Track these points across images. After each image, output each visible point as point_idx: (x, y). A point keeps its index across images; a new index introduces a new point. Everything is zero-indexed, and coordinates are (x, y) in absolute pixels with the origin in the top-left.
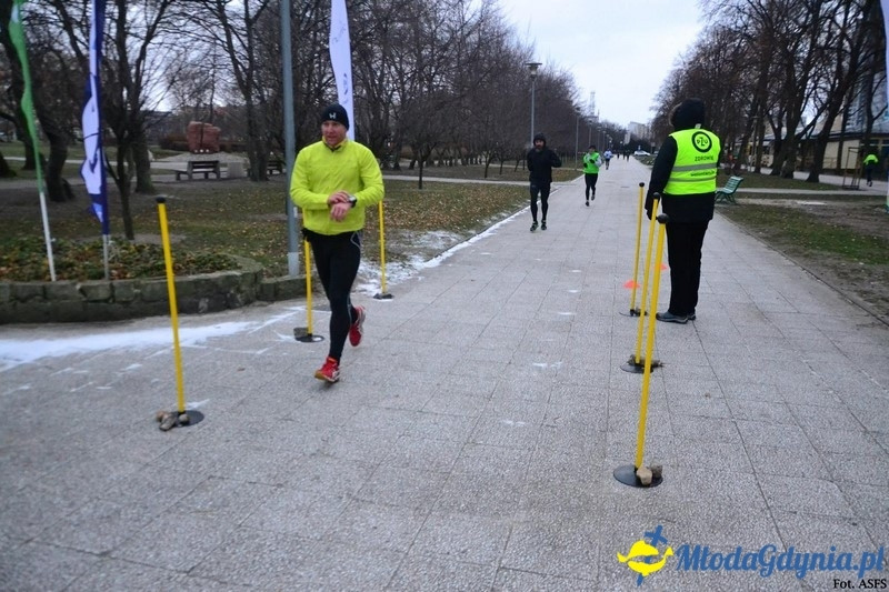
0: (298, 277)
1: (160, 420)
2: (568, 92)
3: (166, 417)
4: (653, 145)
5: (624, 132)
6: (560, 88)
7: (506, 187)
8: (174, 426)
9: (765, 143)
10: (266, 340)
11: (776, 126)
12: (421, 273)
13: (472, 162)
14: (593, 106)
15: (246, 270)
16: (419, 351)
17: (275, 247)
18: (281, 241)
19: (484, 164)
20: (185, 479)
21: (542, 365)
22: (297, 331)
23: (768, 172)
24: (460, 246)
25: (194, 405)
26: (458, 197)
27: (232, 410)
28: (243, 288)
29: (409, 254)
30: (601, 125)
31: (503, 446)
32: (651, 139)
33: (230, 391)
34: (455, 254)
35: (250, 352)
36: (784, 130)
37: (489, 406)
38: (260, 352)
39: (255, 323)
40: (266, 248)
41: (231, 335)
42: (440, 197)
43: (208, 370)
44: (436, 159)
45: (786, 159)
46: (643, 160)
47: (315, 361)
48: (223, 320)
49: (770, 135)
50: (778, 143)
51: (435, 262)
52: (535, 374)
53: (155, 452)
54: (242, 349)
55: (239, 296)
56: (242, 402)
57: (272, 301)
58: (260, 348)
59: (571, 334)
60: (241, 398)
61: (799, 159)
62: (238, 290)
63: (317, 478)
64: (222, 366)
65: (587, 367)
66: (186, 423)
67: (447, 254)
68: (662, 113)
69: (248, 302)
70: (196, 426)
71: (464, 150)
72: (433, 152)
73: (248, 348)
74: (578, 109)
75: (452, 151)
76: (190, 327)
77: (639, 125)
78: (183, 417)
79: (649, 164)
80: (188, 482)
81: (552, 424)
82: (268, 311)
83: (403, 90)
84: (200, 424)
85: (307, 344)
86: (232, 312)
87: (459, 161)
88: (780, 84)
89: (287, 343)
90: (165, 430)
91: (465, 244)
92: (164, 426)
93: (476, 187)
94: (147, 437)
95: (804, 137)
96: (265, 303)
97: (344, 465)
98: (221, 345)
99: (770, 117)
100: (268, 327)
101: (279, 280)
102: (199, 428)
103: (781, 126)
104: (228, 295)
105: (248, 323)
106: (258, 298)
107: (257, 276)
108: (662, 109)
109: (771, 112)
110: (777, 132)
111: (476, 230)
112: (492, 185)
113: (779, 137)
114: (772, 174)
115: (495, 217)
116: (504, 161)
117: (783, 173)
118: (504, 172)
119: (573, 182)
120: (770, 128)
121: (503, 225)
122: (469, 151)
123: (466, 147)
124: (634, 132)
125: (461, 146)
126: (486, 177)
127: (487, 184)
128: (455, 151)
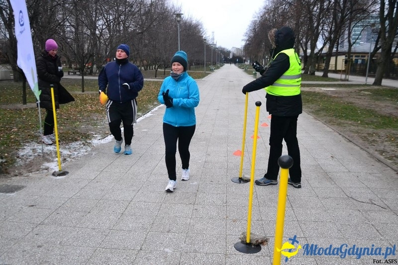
4: (244, 58)
5: (229, 52)
13: (149, 69)
30: (218, 49)
32: (243, 55)
36: (309, 51)
45: (310, 65)
61: (317, 66)
68: (248, 42)
77: (237, 48)
79: (243, 68)
88: (305, 28)
93: (149, 84)
95: (319, 55)
99: (301, 44)
103: (306, 49)
108: (248, 40)
109: (301, 42)
110: (305, 52)
111: (143, 113)
112: (158, 82)
113: (306, 54)
114: (304, 73)
115: (156, 103)
116: (165, 68)
117: (310, 72)
118: (166, 74)
119: (203, 79)
120: (301, 50)
121: (160, 108)
122: (148, 62)
123: (146, 60)
124: (235, 52)
125: (144, 60)
126: (156, 77)
127: (156, 81)
128: (140, 62)
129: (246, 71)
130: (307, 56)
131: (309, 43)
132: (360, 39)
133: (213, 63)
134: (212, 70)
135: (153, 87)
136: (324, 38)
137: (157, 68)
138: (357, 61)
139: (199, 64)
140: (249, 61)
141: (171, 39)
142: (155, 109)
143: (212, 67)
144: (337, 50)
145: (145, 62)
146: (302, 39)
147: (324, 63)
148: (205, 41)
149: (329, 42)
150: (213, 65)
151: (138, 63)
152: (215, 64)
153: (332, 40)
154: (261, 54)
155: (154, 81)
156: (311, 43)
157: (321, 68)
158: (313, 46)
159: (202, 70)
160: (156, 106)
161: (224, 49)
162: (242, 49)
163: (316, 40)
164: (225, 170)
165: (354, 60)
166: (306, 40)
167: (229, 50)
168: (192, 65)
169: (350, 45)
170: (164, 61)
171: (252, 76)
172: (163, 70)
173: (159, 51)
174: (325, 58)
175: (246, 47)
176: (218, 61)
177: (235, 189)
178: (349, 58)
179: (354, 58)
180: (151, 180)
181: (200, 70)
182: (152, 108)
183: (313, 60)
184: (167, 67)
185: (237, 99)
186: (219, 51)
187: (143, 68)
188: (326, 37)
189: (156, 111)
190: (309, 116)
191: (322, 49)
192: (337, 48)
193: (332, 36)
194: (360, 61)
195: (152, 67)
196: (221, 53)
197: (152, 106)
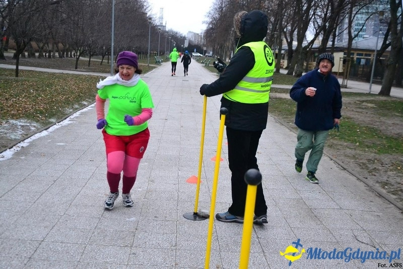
4: (205, 49)
5: (184, 39)
9: (283, 52)
11: (289, 40)
14: (161, 18)
23: (285, 72)
30: (168, 32)
32: (203, 44)
36: (295, 43)
45: (297, 63)
46: (198, 60)
49: (285, 45)
50: (290, 51)
61: (305, 64)
68: (211, 26)
77: (195, 34)
79: (202, 63)
91: (44, 133)
95: (308, 49)
99: (285, 33)
103: (292, 40)
108: (211, 23)
109: (285, 30)
110: (290, 44)
111: (58, 118)
112: (79, 75)
113: (292, 47)
114: (288, 74)
117: (295, 73)
118: (91, 64)
120: (285, 41)
121: (82, 114)
122: (65, 46)
123: (62, 43)
124: (191, 39)
125: (59, 42)
126: (76, 68)
127: (77, 75)
128: (53, 45)
129: (207, 66)
130: (292, 50)
131: (296, 33)
132: (365, 31)
133: (160, 52)
134: (158, 63)
135: (73, 83)
136: (316, 26)
137: (79, 56)
138: (359, 60)
139: (140, 53)
140: (211, 53)
142: (75, 115)
143: (158, 58)
144: (333, 44)
145: (60, 45)
146: (286, 26)
147: (314, 61)
148: (150, 21)
149: (322, 32)
150: (160, 55)
151: (50, 46)
152: (163, 54)
153: (327, 30)
154: (229, 44)
155: (73, 74)
156: (299, 32)
157: (310, 67)
158: (301, 37)
159: (147, 63)
160: (76, 110)
161: (177, 33)
162: (203, 35)
163: (305, 29)
164: (175, 203)
165: (355, 59)
166: (292, 28)
167: (183, 35)
169: (351, 39)
170: (89, 46)
171: (215, 74)
172: (87, 59)
173: (83, 30)
174: (316, 54)
175: (209, 33)
176: (167, 50)
177: (189, 228)
178: (348, 56)
179: (355, 57)
180: (71, 213)
181: (141, 62)
182: (71, 114)
183: (300, 56)
184: (93, 55)
185: (193, 106)
186: (169, 35)
187: (57, 54)
188: (318, 25)
189: (77, 117)
190: (292, 133)
191: (313, 42)
192: (333, 42)
193: (327, 24)
194: (363, 62)
195: (71, 53)
196: (171, 39)
197: (71, 110)
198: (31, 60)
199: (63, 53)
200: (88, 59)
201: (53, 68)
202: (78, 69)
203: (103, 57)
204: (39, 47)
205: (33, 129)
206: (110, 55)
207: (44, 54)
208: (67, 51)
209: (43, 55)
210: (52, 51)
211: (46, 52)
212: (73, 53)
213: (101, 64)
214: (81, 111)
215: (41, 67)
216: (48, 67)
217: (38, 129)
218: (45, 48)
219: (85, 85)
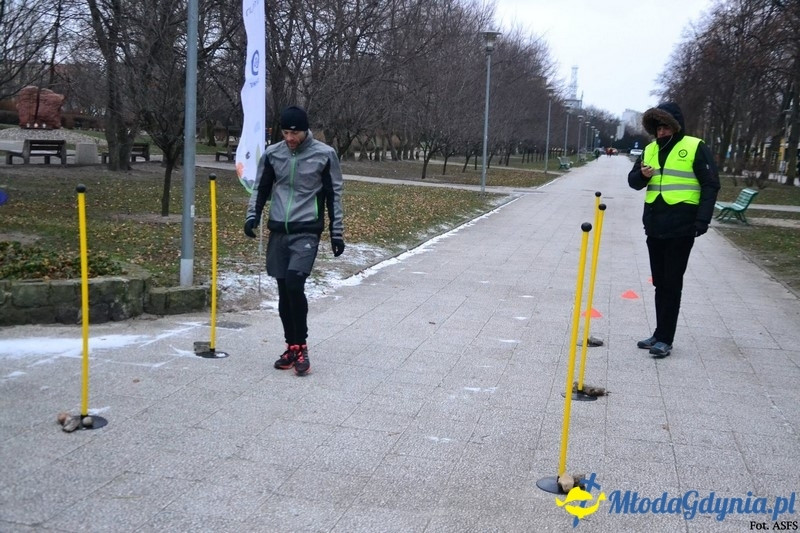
0: (192, 288)
1: (62, 422)
2: (540, 67)
3: (69, 419)
5: (617, 123)
6: (529, 61)
7: (450, 192)
8: (77, 428)
10: (162, 354)
12: (338, 292)
13: (405, 157)
14: (574, 86)
15: (133, 276)
16: (338, 371)
17: (155, 254)
18: (161, 247)
19: (422, 159)
20: (99, 473)
21: (475, 389)
22: (198, 345)
24: (386, 263)
25: (95, 411)
26: (385, 203)
27: (137, 417)
28: (129, 298)
29: (324, 270)
30: (584, 112)
31: (426, 458)
33: (131, 401)
34: (381, 272)
35: (146, 365)
37: (413, 424)
38: (157, 365)
39: (145, 336)
40: (145, 255)
41: (120, 348)
42: (362, 202)
43: (103, 381)
44: (357, 150)
47: (221, 377)
48: (108, 332)
51: (355, 280)
52: (466, 397)
53: (63, 450)
54: (135, 361)
55: (124, 306)
56: (146, 410)
57: (162, 315)
58: (157, 362)
59: (512, 362)
60: (144, 407)
62: (124, 300)
63: (236, 476)
64: (117, 376)
65: (524, 392)
66: (89, 427)
67: (369, 272)
68: (667, 99)
69: (134, 315)
70: (101, 430)
71: (395, 139)
72: (355, 142)
73: (142, 361)
74: (551, 91)
75: (379, 141)
76: (70, 337)
78: (86, 420)
80: (104, 474)
81: (480, 441)
82: (160, 325)
83: (317, 55)
84: (104, 428)
85: (209, 359)
86: (116, 325)
87: (389, 155)
89: (187, 359)
90: (69, 432)
91: (393, 261)
92: (68, 428)
93: (410, 191)
94: (50, 436)
96: (153, 316)
97: (261, 467)
98: (111, 357)
100: (162, 341)
101: (171, 290)
102: (105, 431)
104: (112, 305)
105: (137, 336)
106: (145, 310)
107: (145, 285)
108: (667, 93)
111: (408, 244)
112: (430, 188)
115: (432, 230)
116: (447, 157)
118: (448, 171)
119: (540, 188)
121: (441, 240)
122: (402, 141)
123: (398, 136)
124: (630, 124)
125: (392, 134)
126: (423, 177)
127: (425, 187)
128: (383, 140)
133: (569, 149)
134: (564, 169)
135: (422, 199)
137: (428, 159)
139: (533, 151)
141: (467, 84)
143: (566, 161)
148: (550, 95)
150: (569, 154)
152: (575, 152)
155: (420, 187)
159: (539, 168)
160: (432, 235)
161: (602, 114)
167: (615, 117)
168: (514, 153)
170: (446, 140)
172: (441, 162)
176: (582, 146)
181: (533, 167)
182: (426, 240)
184: (450, 157)
186: (587, 118)
189: (434, 245)
195: (412, 153)
196: (591, 125)
197: (425, 236)
198: (348, 164)
199: (400, 151)
200: (443, 163)
201: (386, 177)
202: (426, 179)
203: (468, 159)
204: (360, 143)
205: (379, 255)
206: (481, 154)
207: (368, 154)
208: (406, 148)
209: (367, 157)
210: (382, 149)
211: (371, 150)
212: (415, 153)
213: (464, 171)
214: (439, 237)
215: (367, 175)
216: (379, 176)
217: (385, 256)
218: (370, 143)
219: (442, 203)
